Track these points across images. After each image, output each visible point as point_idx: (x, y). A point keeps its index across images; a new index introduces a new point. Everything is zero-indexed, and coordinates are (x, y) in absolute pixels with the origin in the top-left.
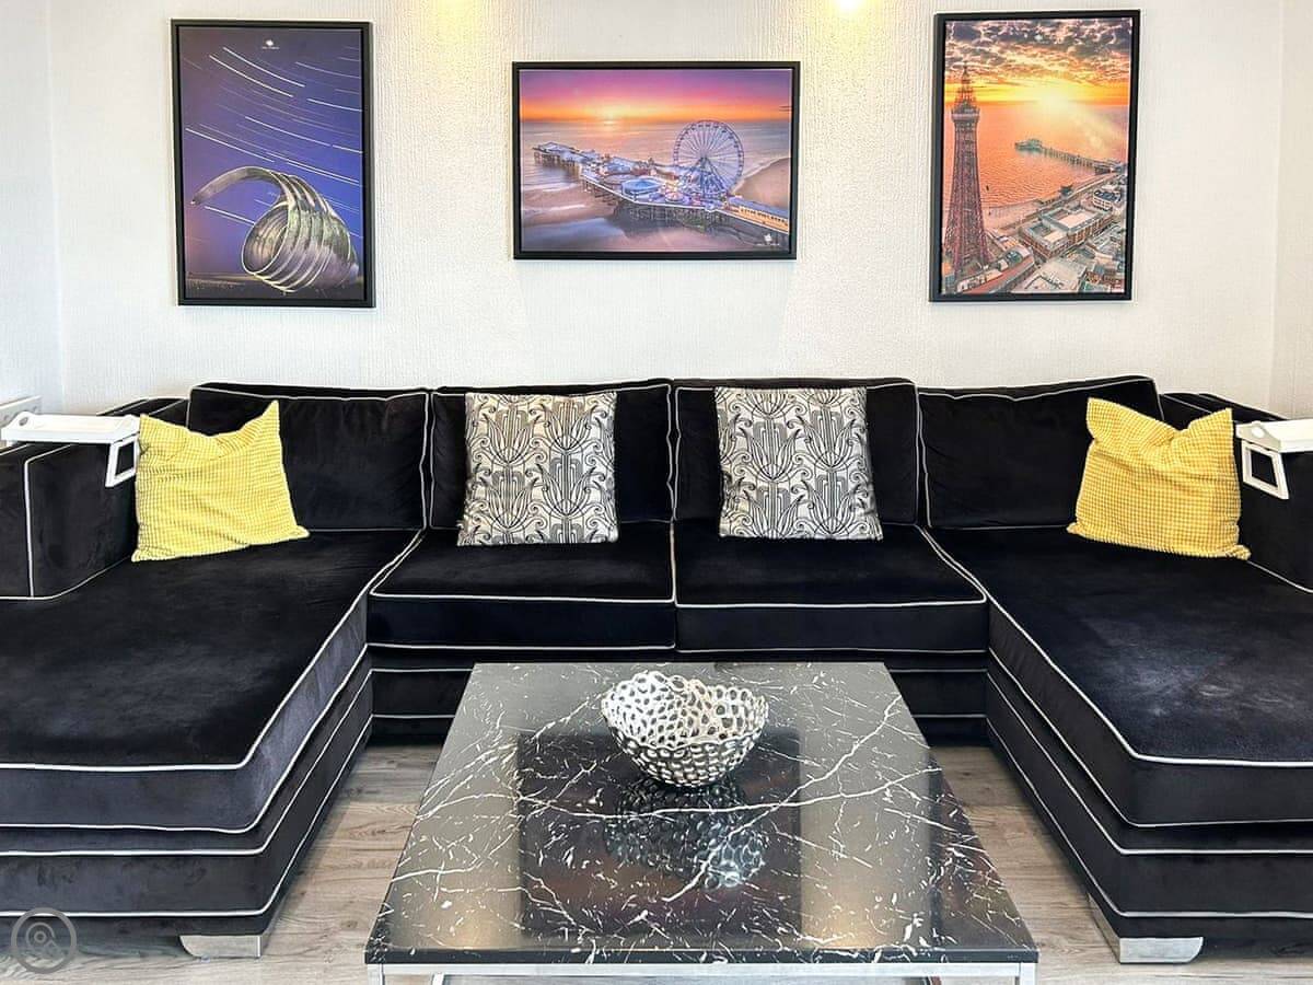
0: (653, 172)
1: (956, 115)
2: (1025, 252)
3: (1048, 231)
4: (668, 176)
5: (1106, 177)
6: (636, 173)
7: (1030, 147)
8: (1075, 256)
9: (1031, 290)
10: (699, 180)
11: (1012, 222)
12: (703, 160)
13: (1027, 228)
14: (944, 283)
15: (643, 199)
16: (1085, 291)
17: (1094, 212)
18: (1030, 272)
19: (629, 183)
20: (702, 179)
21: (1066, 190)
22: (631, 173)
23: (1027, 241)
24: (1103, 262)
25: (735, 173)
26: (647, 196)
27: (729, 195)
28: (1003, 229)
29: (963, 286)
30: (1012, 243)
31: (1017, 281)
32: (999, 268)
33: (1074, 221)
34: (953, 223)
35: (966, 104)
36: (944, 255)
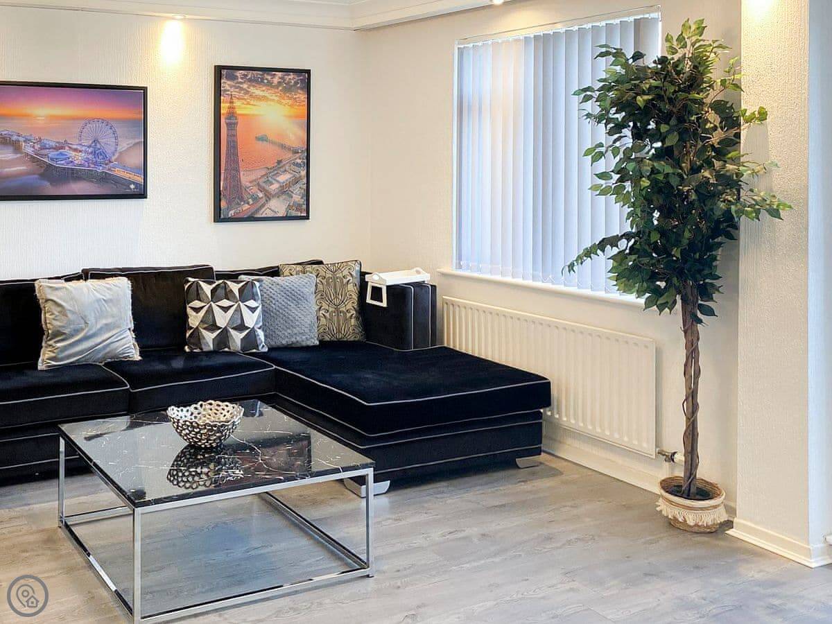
0: (67, 148)
1: (227, 121)
2: (261, 195)
3: (272, 184)
4: (76, 150)
5: (297, 155)
6: (56, 148)
7: (263, 139)
8: (284, 197)
9: (264, 215)
10: (94, 153)
11: (254, 178)
12: (96, 141)
13: (261, 181)
14: (222, 211)
15: (61, 164)
16: (289, 215)
17: (292, 174)
18: (263, 205)
19: (52, 154)
20: (95, 152)
21: (279, 162)
22: (54, 149)
23: (262, 189)
24: (297, 200)
25: (113, 149)
26: (62, 162)
27: (110, 162)
28: (250, 182)
29: (231, 213)
30: (255, 190)
31: (257, 211)
32: (248, 203)
33: (284, 178)
34: (226, 179)
35: (232, 115)
36: (222, 196)
